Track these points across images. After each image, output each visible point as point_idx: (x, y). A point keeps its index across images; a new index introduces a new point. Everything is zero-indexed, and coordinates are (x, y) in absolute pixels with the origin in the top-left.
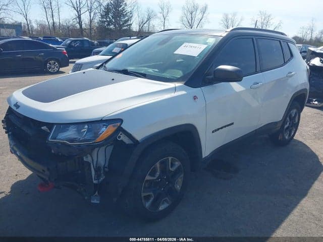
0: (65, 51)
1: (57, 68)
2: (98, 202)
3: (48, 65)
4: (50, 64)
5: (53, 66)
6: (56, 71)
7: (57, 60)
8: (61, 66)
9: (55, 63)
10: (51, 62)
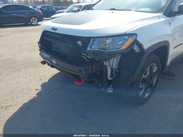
0: (41, 12)
1: (36, 22)
2: (112, 92)
3: (31, 20)
4: (32, 19)
5: (34, 21)
6: (36, 24)
7: (36, 17)
8: (39, 21)
9: (35, 19)
10: (33, 18)
